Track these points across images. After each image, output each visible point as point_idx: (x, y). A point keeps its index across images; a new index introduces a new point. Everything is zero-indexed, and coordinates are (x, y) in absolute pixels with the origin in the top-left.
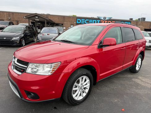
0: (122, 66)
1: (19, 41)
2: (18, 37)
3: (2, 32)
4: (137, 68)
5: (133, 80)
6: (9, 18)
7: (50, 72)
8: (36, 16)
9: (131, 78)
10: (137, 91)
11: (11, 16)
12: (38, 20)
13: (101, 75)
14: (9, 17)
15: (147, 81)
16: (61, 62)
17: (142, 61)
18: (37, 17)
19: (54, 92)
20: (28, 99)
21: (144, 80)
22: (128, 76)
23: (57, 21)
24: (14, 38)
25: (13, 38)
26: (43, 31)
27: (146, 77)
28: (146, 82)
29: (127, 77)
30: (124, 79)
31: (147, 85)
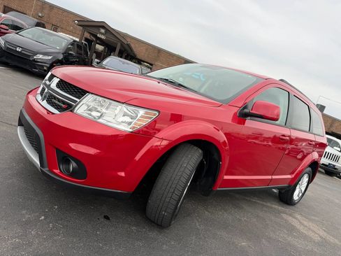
0: (270, 177)
1: (48, 66)
2: (50, 58)
3: (17, 33)
4: (296, 196)
5: (284, 216)
6: (40, 15)
7: (131, 126)
8: (103, 27)
9: (280, 212)
10: (290, 239)
11: (46, 11)
12: (103, 37)
13: (226, 177)
14: (41, 13)
15: (311, 227)
16: (159, 112)
17: (309, 183)
18: (103, 31)
19: (123, 174)
20: (57, 171)
21: (305, 223)
22: (274, 206)
23: (143, 54)
24: (41, 56)
25: (38, 55)
26: (108, 62)
27: (311, 220)
28: (309, 229)
29: (272, 208)
30: (265, 209)
31: (311, 234)
